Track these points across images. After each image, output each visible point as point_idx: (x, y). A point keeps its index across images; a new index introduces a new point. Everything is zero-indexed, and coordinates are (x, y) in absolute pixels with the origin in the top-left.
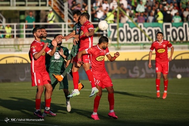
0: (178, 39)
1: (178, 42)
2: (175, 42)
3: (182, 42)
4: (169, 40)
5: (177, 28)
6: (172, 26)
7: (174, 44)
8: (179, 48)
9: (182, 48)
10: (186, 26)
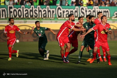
0: (18, 16)
1: (18, 18)
2: (15, 18)
3: (20, 18)
4: (11, 17)
5: (17, 9)
6: (14, 8)
7: (15, 19)
8: (18, 22)
9: (20, 22)
10: (23, 7)
